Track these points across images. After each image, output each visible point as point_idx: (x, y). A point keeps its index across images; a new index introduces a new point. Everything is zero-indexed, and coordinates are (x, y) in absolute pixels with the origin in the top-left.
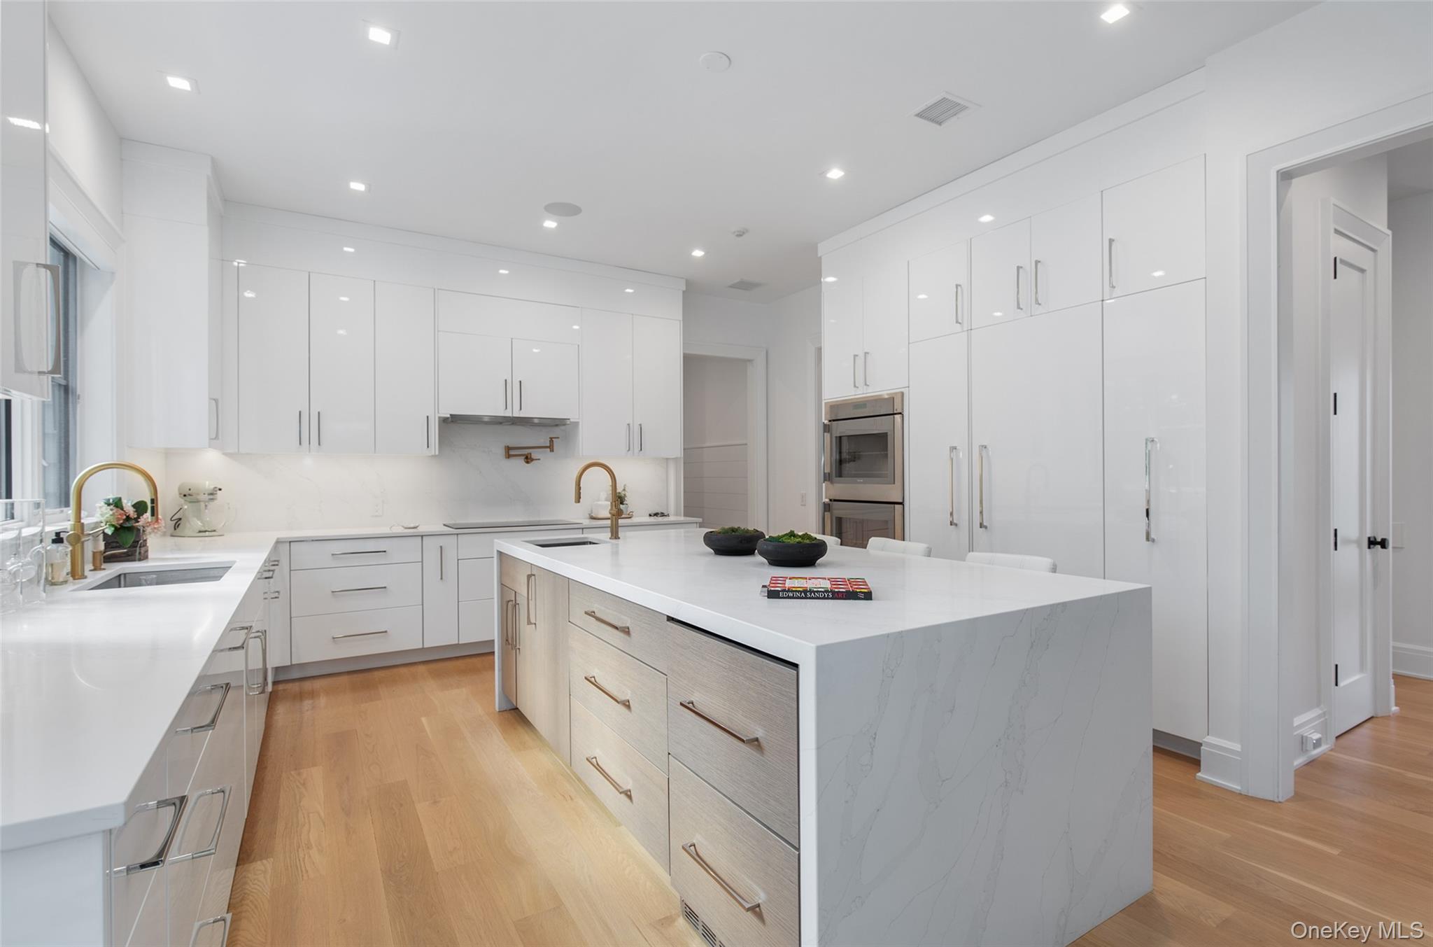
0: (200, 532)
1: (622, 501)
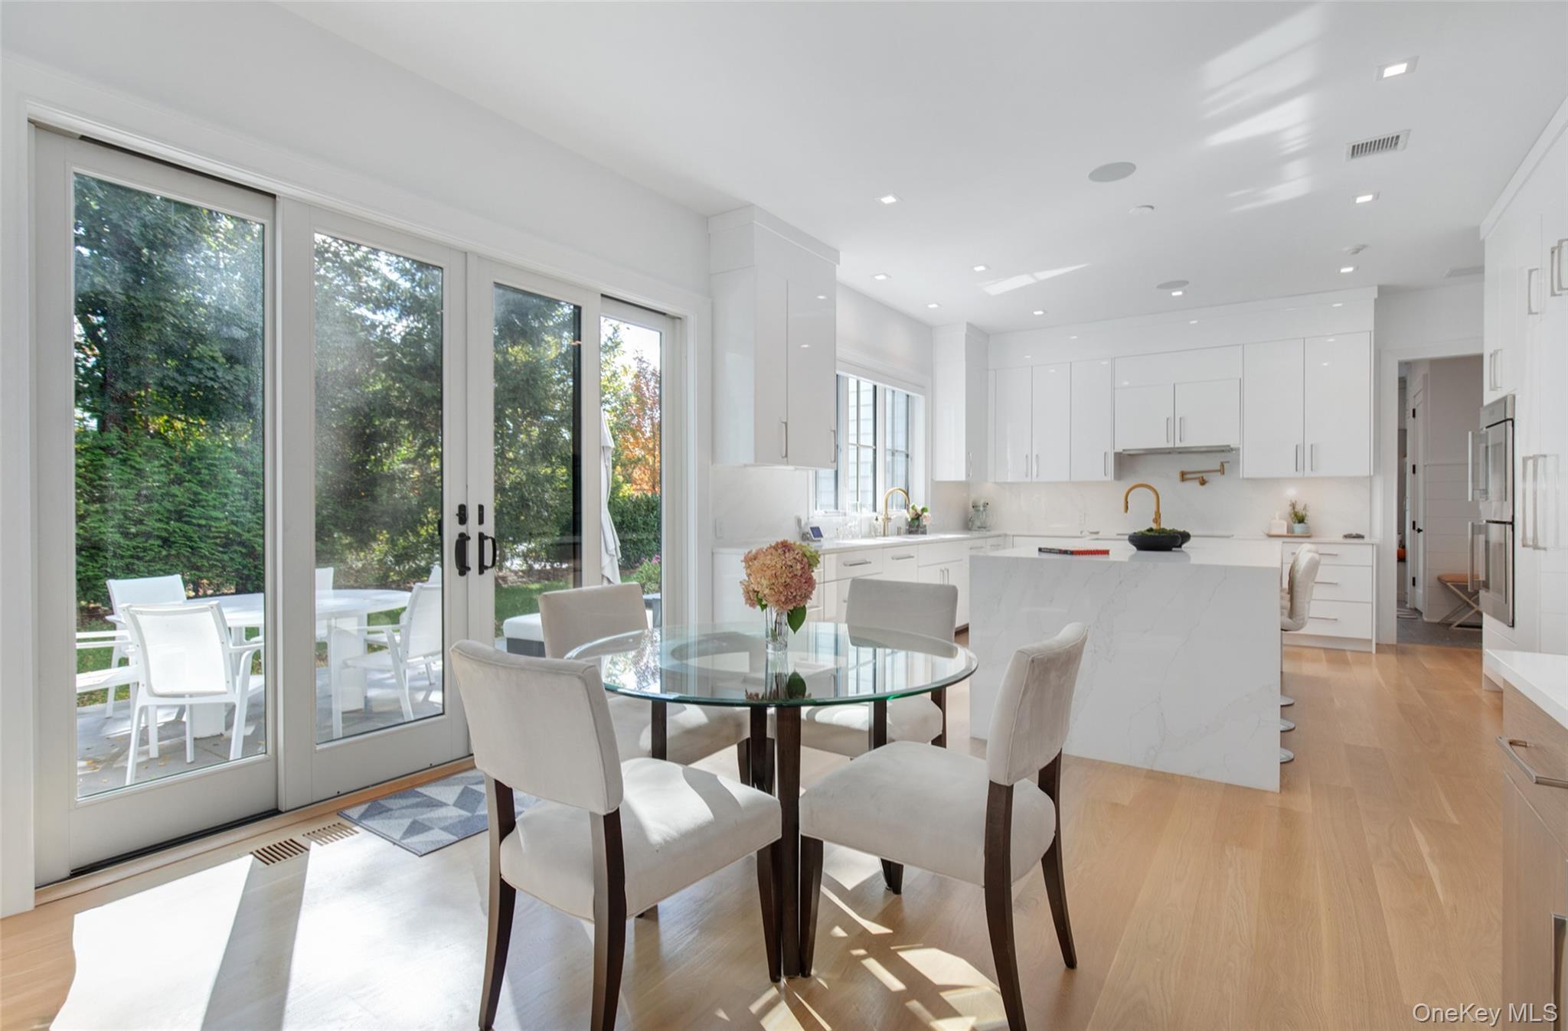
1: (1301, 520)
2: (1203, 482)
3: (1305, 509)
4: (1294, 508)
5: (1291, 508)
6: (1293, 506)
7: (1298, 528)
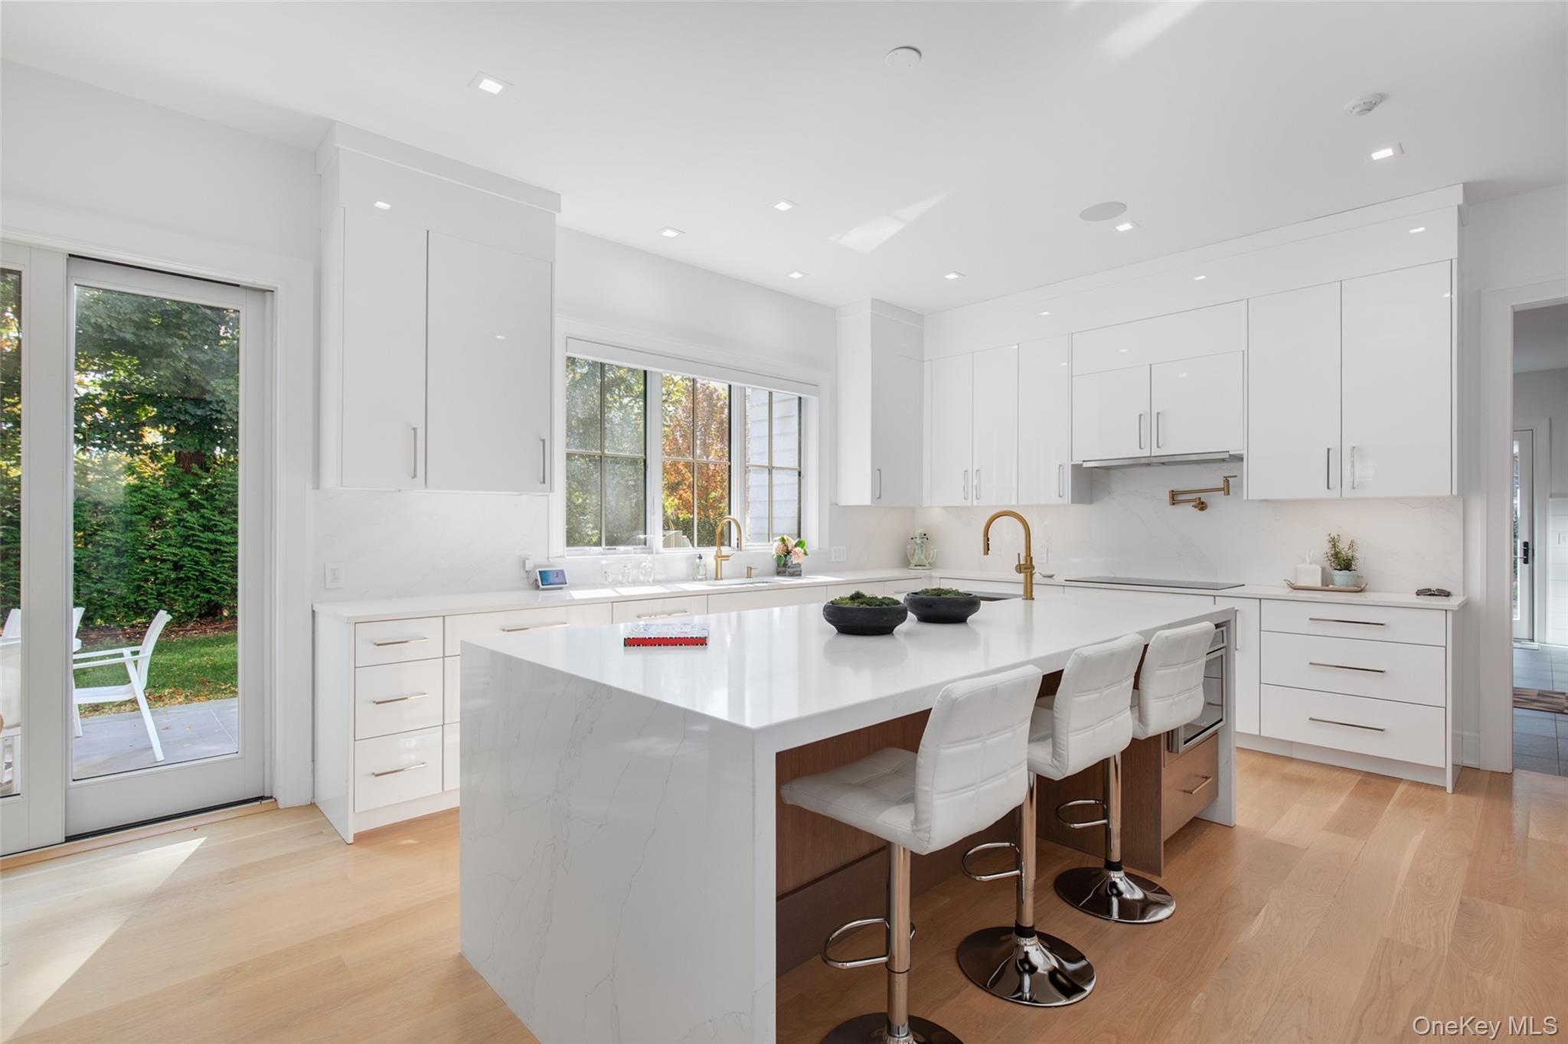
0: (916, 566)
1: (1346, 565)
2: (1202, 506)
3: (1351, 546)
4: (1334, 546)
5: (1330, 545)
6: (1334, 542)
7: (1340, 577)
